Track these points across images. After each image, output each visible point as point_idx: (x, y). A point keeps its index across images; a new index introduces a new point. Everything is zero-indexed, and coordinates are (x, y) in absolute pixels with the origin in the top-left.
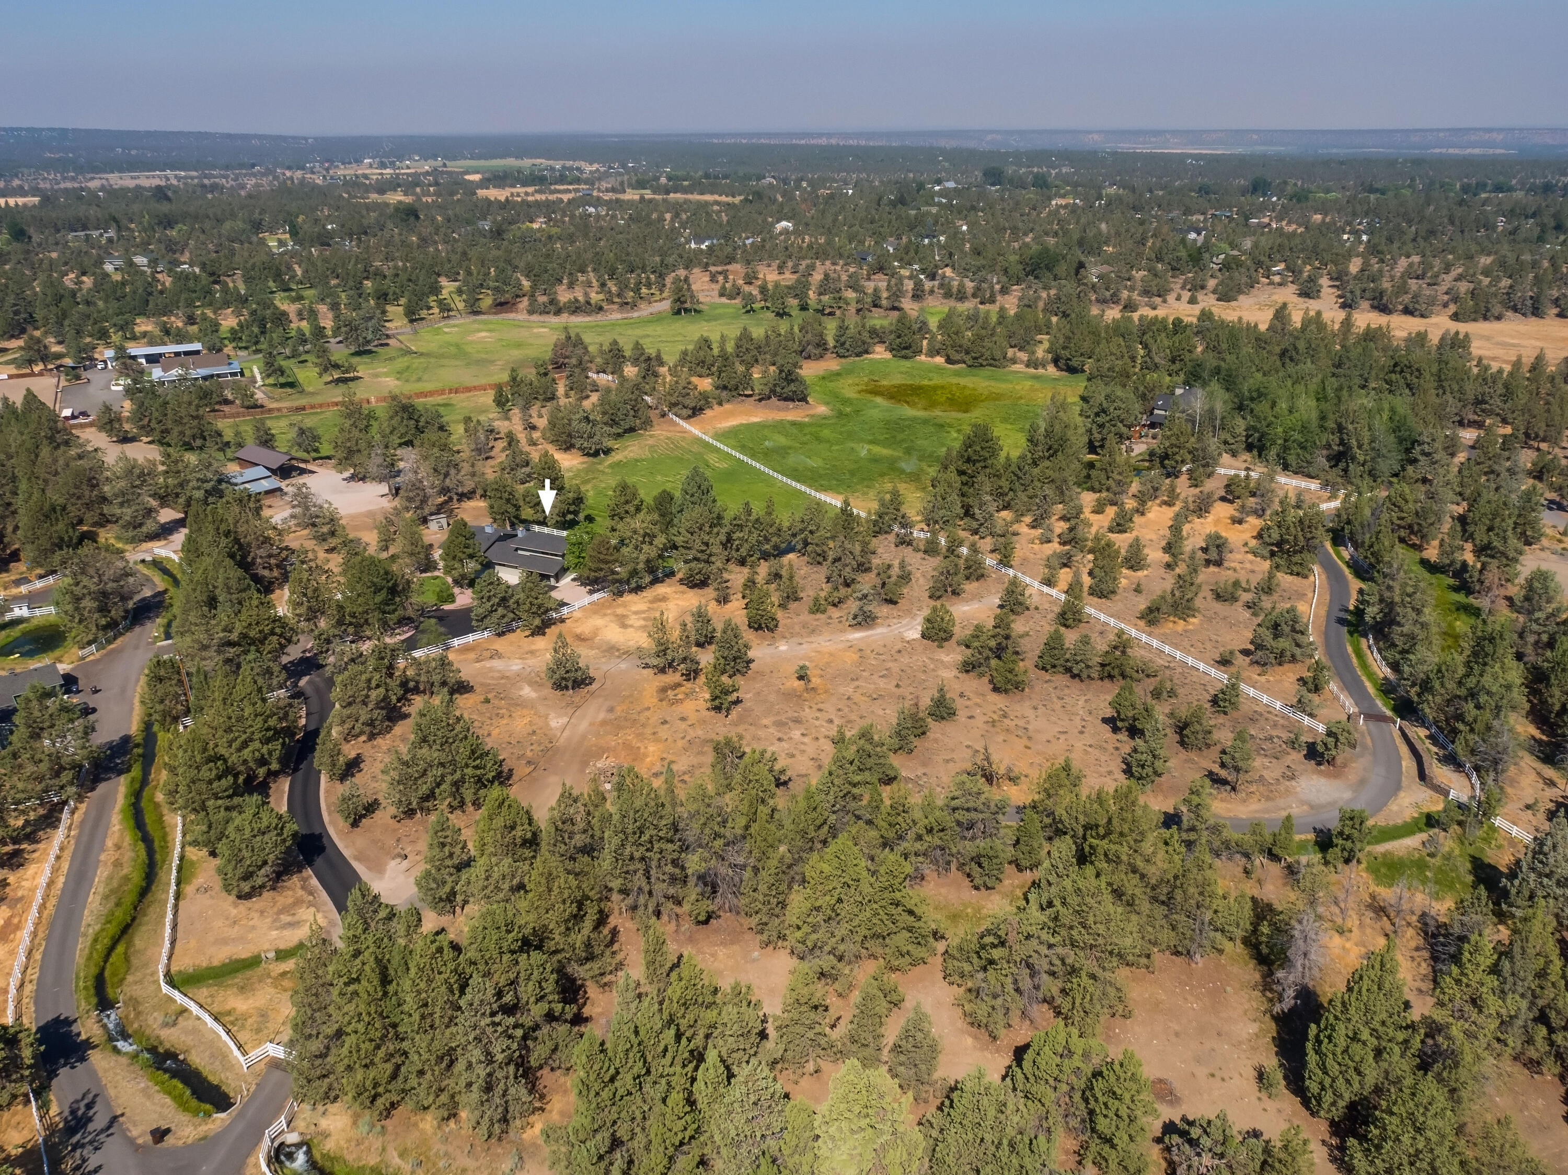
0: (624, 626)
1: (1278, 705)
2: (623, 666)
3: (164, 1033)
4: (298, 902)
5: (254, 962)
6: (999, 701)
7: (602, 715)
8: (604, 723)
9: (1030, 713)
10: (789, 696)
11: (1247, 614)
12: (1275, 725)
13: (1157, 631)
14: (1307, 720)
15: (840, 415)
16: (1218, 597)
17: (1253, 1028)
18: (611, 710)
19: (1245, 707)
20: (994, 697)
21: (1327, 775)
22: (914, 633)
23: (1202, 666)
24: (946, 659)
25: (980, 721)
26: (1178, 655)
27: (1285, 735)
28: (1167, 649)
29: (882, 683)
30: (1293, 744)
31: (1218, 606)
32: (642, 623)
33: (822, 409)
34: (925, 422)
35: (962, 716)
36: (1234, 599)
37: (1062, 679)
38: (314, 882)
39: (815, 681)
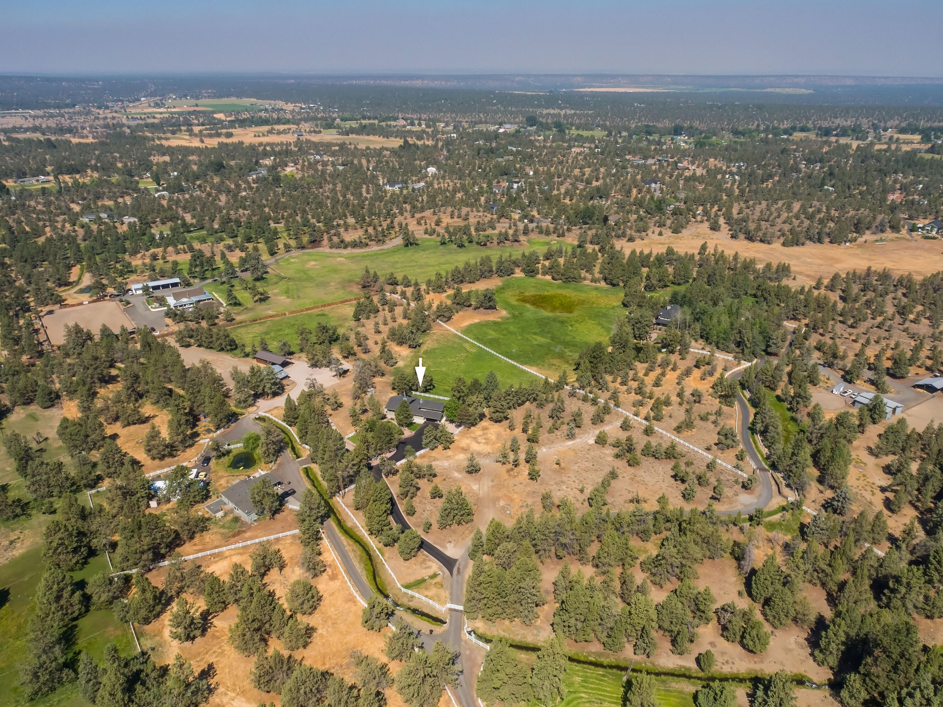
0: (479, 443)
1: (729, 467)
2: (487, 461)
3: (411, 604)
4: (424, 560)
5: (423, 581)
6: (631, 470)
7: (490, 484)
8: (493, 487)
9: (643, 474)
10: (555, 471)
11: (712, 426)
12: (729, 475)
13: (681, 435)
14: (740, 472)
15: (514, 316)
16: (702, 419)
17: (735, 579)
18: (492, 481)
19: (718, 467)
20: (629, 468)
21: (748, 494)
22: (592, 441)
23: (700, 451)
24: (607, 452)
25: (627, 478)
26: (691, 447)
27: (734, 479)
28: (687, 444)
29: (587, 464)
30: (736, 482)
31: (702, 423)
32: (483, 441)
33: (504, 313)
34: (555, 320)
35: (620, 477)
36: (707, 419)
37: (652, 459)
38: (425, 552)
39: (563, 465)
